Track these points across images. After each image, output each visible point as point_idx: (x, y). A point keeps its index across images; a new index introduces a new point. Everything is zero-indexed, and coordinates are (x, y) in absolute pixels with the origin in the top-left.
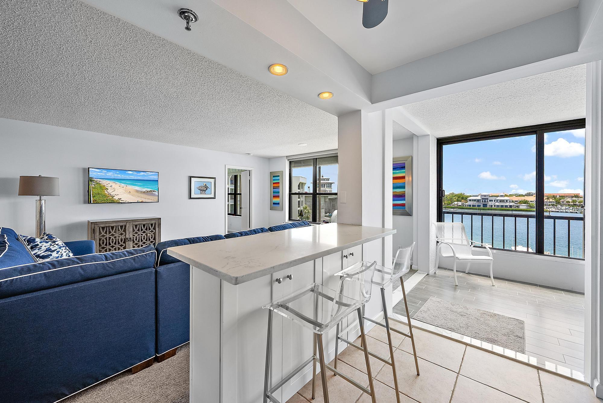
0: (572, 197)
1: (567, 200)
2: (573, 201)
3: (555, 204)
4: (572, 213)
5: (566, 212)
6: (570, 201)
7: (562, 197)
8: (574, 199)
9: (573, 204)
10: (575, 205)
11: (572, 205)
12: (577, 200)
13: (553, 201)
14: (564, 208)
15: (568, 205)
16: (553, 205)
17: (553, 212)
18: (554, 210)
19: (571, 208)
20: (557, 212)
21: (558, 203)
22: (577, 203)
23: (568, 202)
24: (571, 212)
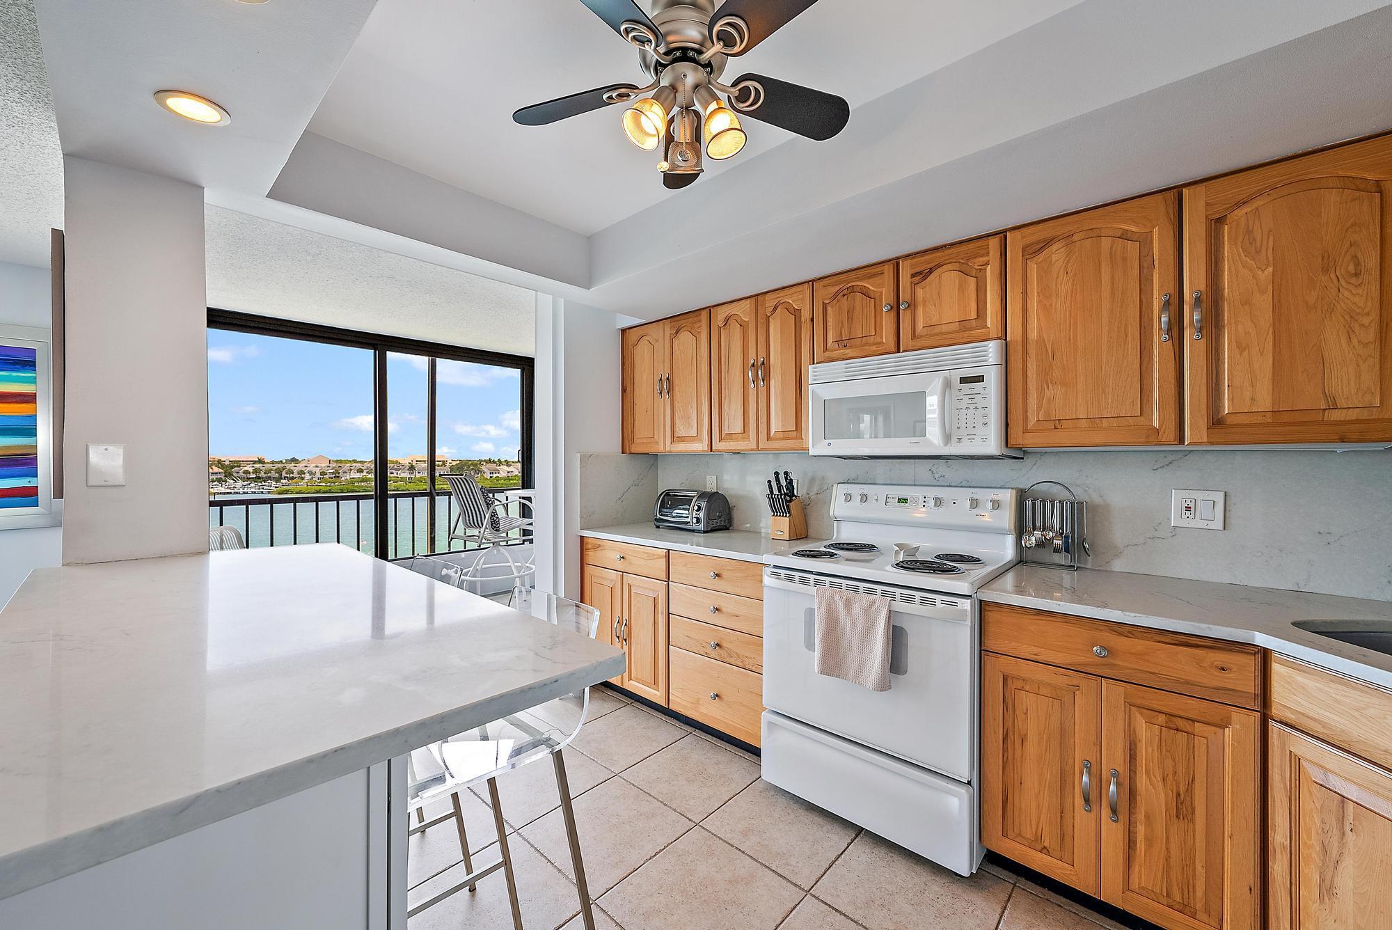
0: (254, 462)
1: (245, 469)
2: (256, 471)
3: (224, 478)
4: (255, 493)
5: (244, 493)
6: (251, 470)
7: (236, 464)
8: (257, 466)
9: (255, 476)
10: (259, 478)
11: (253, 478)
12: (261, 468)
13: (220, 470)
14: (240, 484)
15: (247, 478)
16: (219, 480)
17: (220, 493)
18: (223, 490)
19: (252, 485)
20: (228, 493)
21: (229, 475)
22: (262, 474)
23: (247, 472)
24: (252, 492)
